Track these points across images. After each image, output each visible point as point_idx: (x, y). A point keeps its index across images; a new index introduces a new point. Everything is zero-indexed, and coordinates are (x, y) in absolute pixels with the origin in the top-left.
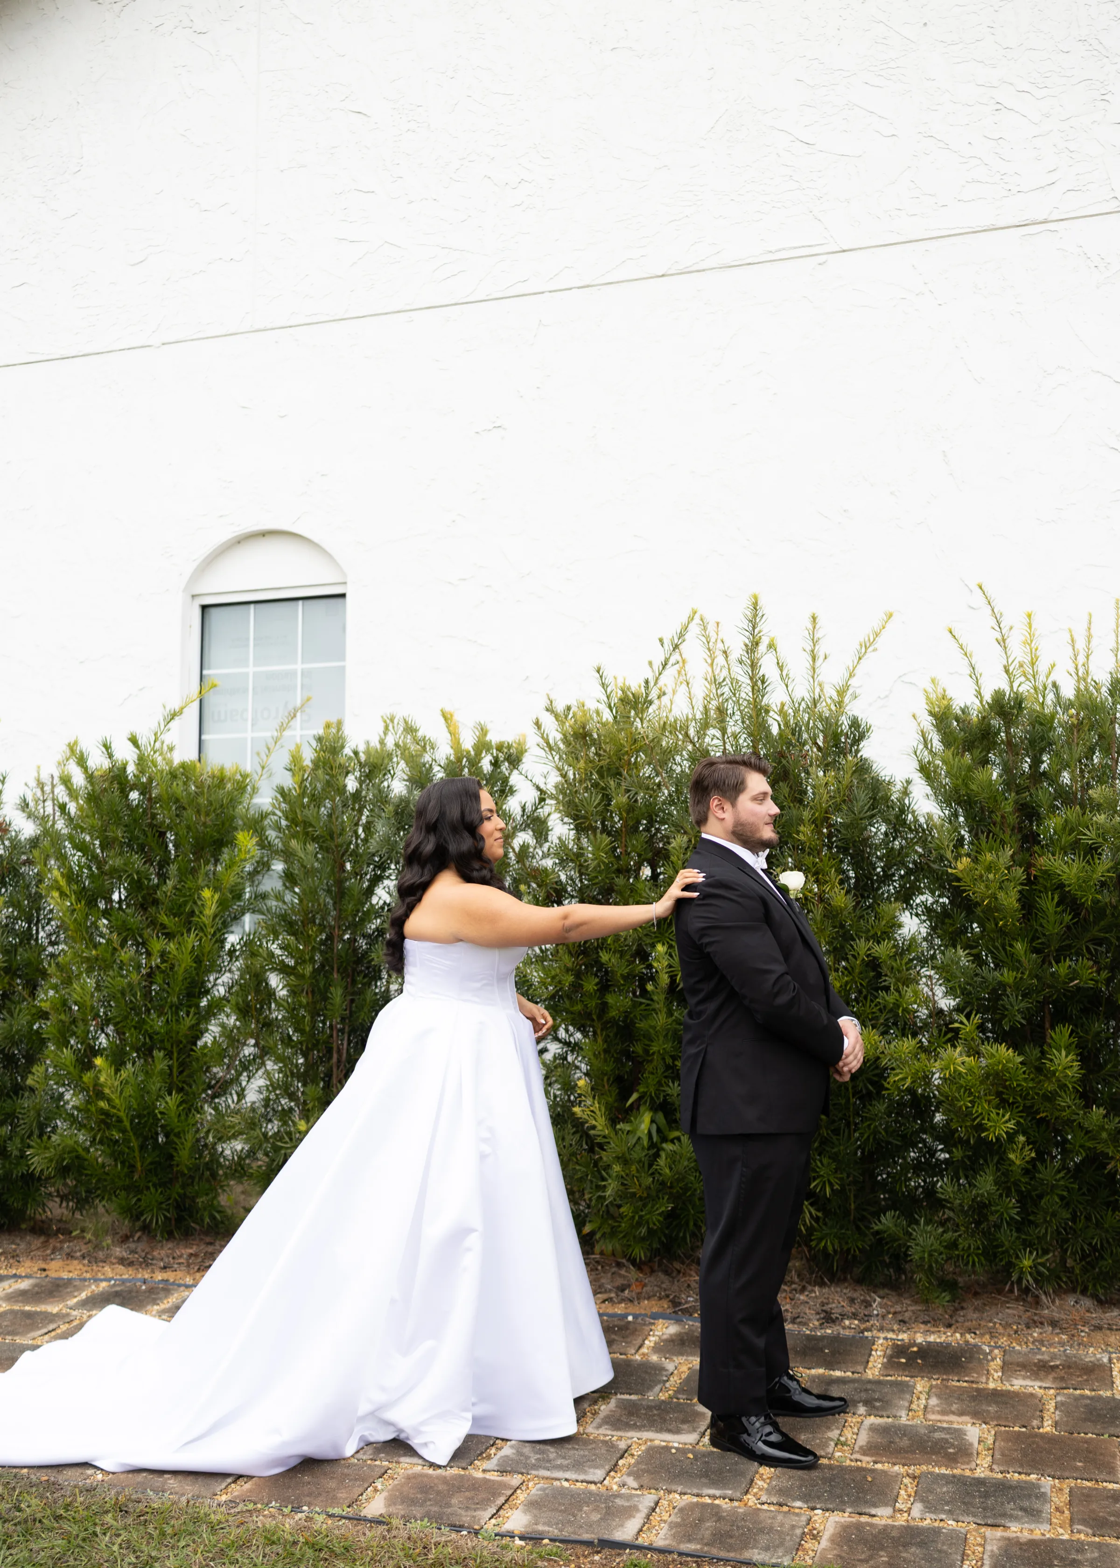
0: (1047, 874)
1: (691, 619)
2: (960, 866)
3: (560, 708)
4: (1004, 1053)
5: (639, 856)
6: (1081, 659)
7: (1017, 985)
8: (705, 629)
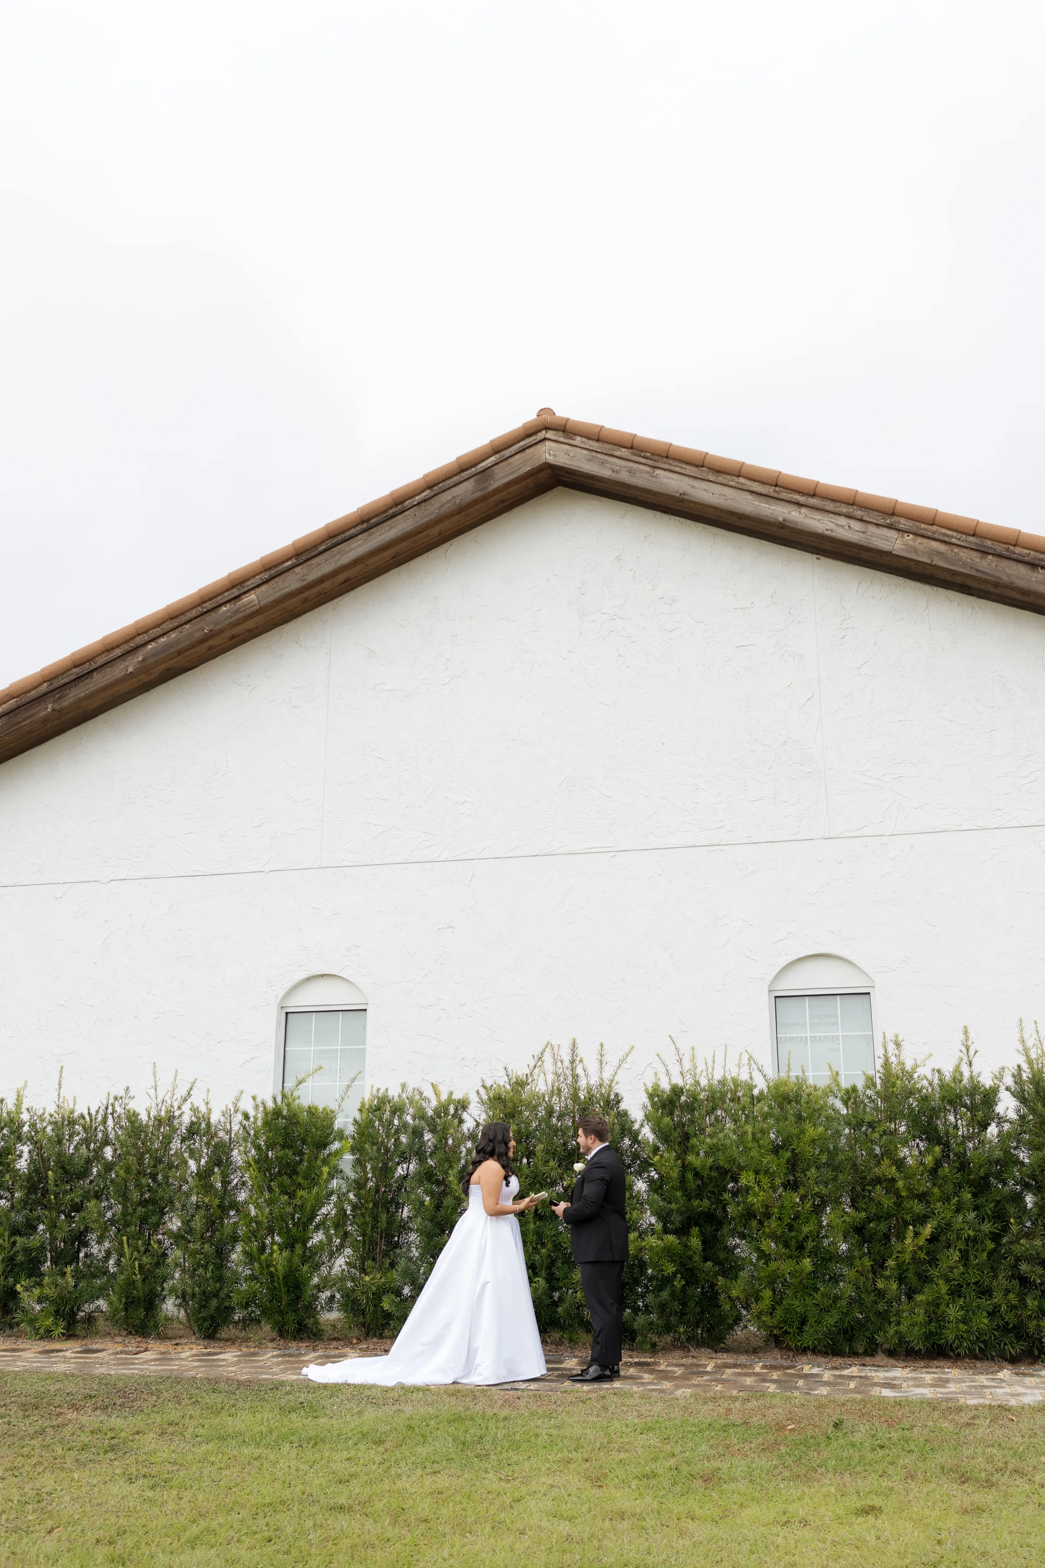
0: (690, 1164)
1: (547, 1046)
2: (655, 1159)
3: (488, 1084)
4: (671, 1238)
5: (522, 1153)
6: (710, 1070)
7: (678, 1210)
8: (553, 1050)
